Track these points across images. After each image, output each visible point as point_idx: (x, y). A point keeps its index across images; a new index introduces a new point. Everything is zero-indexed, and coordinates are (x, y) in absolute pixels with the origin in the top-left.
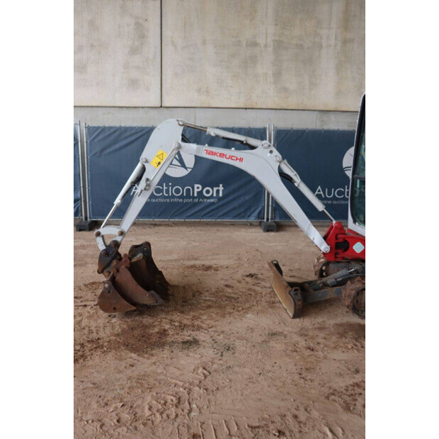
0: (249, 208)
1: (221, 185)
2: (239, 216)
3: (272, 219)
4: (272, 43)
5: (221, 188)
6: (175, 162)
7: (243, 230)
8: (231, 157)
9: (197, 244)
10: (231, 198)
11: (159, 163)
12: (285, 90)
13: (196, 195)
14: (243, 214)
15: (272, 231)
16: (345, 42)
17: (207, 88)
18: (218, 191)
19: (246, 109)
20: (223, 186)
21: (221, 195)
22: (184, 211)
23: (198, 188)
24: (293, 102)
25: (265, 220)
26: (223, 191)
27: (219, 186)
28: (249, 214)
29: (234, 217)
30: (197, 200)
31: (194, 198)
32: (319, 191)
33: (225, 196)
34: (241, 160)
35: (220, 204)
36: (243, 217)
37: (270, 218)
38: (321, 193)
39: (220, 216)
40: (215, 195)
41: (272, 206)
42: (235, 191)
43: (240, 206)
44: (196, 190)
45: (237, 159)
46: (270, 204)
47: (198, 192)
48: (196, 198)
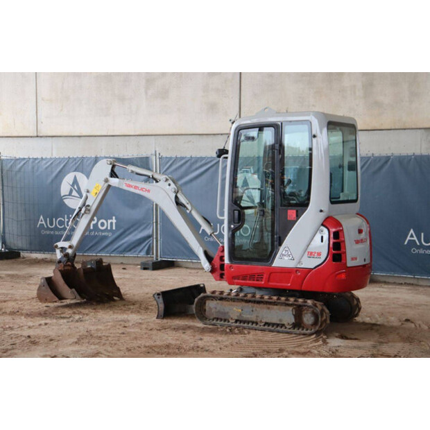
1: (114, 218)
5: (114, 221)
6: (74, 193)
8: (142, 189)
13: (92, 228)
20: (116, 219)
21: (114, 228)
26: (116, 223)
27: (112, 219)
30: (93, 233)
34: (149, 191)
35: (113, 238)
39: (113, 251)
40: (109, 228)
45: (146, 190)
48: (92, 231)
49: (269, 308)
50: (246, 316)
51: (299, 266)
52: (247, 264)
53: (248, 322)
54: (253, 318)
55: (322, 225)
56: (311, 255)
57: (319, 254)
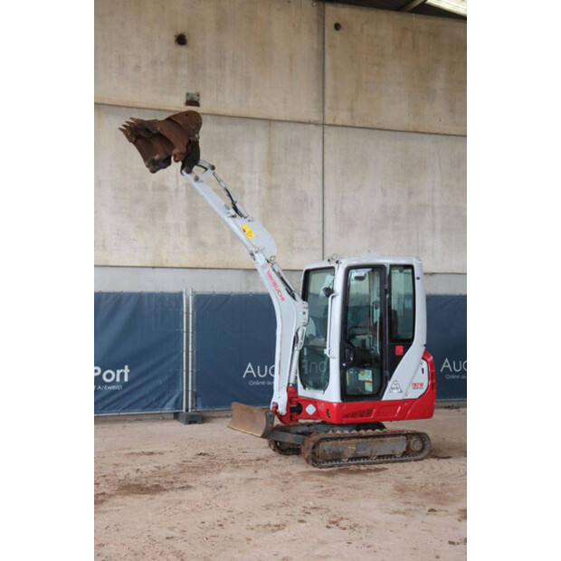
0: (163, 395)
1: (126, 367)
2: (149, 406)
3: (192, 408)
4: (184, 188)
5: (126, 370)
10: (139, 383)
12: (202, 244)
14: (156, 404)
15: (195, 422)
16: (270, 187)
17: (104, 241)
18: (122, 375)
19: (153, 267)
20: (129, 368)
21: (126, 379)
24: (211, 259)
25: (184, 410)
26: (129, 374)
27: (124, 368)
28: (162, 403)
29: (144, 409)
32: (250, 369)
33: (131, 381)
35: (124, 392)
36: (155, 408)
37: (190, 407)
38: (253, 371)
39: (124, 408)
40: (118, 380)
41: (192, 391)
42: (145, 373)
43: (151, 393)
46: (190, 389)
49: (382, 441)
50: (361, 453)
51: (406, 398)
52: (358, 400)
53: (364, 458)
54: (367, 453)
55: (423, 358)
56: (415, 386)
57: (422, 385)
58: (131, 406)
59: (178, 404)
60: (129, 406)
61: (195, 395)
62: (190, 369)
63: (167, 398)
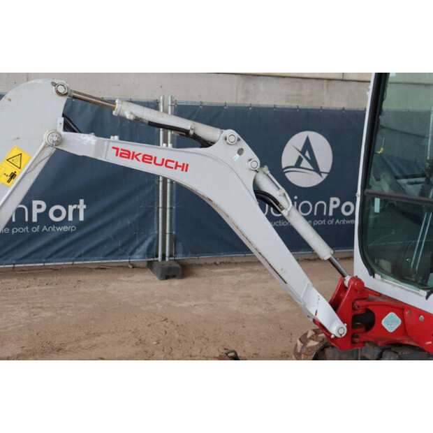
0: (133, 239)
1: (82, 201)
2: (113, 254)
3: (171, 256)
5: (82, 206)
7: (122, 278)
8: (165, 163)
9: (49, 314)
10: (100, 222)
11: (13, 176)
13: (35, 219)
14: (121, 251)
15: (174, 277)
18: (76, 212)
20: (85, 203)
21: (81, 218)
22: (12, 250)
23: (39, 207)
25: (160, 258)
26: (85, 210)
27: (78, 204)
28: (132, 249)
29: (106, 256)
30: (37, 229)
31: (30, 224)
33: (89, 220)
34: (185, 167)
35: (79, 234)
36: (122, 255)
37: (167, 254)
39: (80, 256)
40: (70, 219)
41: (171, 234)
42: (106, 211)
43: (116, 237)
44: (35, 211)
45: (177, 166)
46: (168, 231)
47: (39, 215)
58: (89, 253)
59: (152, 251)
60: (86, 253)
61: (174, 240)
62: (168, 206)
63: (137, 242)
